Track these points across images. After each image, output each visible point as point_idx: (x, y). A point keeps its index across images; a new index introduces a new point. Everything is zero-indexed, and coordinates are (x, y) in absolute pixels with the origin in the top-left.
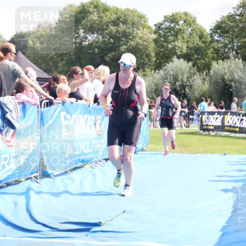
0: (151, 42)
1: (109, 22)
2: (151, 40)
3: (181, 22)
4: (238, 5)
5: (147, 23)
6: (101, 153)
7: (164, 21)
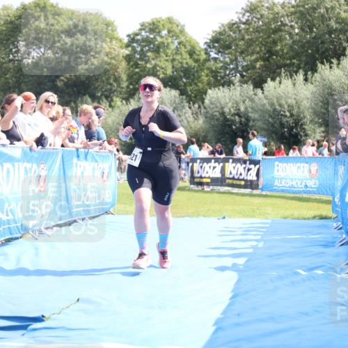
0: (122, 61)
2: (121, 58)
3: (164, 32)
4: (243, 8)
5: (115, 33)
7: (141, 30)
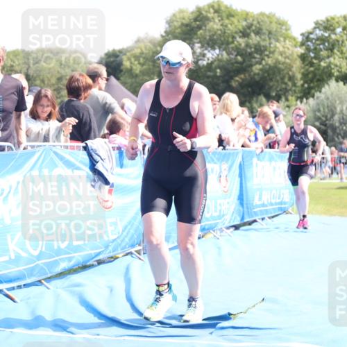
0: (296, 59)
1: (236, 33)
2: (295, 56)
3: (339, 30)
5: (289, 32)
6: (228, 217)
7: (315, 28)
